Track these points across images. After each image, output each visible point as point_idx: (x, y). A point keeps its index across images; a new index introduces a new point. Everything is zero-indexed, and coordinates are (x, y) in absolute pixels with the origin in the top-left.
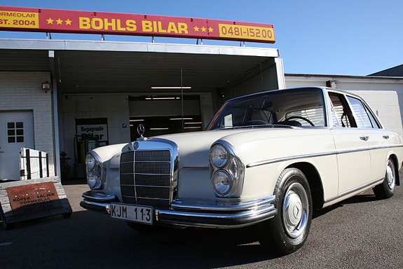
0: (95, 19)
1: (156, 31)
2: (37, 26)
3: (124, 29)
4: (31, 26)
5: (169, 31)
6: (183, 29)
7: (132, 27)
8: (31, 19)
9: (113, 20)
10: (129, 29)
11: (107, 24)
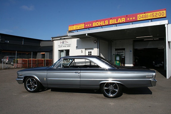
0: (97, 23)
1: (114, 23)
2: (83, 28)
3: (104, 24)
4: (82, 28)
5: (118, 22)
6: (123, 20)
7: (106, 23)
8: (82, 26)
9: (102, 22)
10: (106, 24)
11: (100, 23)
